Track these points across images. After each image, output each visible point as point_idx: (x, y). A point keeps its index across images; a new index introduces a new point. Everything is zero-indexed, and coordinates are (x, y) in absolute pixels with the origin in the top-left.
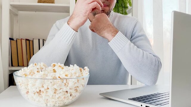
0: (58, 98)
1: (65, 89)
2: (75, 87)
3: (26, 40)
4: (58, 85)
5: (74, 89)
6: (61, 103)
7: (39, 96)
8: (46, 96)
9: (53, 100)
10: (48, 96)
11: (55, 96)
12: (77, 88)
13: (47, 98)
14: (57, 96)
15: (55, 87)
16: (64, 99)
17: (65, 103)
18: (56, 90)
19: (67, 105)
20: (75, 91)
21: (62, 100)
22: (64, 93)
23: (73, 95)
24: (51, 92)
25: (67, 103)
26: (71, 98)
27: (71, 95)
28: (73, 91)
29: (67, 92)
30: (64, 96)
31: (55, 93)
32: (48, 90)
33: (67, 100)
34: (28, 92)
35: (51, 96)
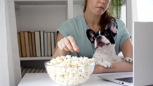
0: (75, 79)
1: (80, 73)
2: (86, 72)
3: (29, 32)
4: (75, 71)
5: (85, 73)
6: (77, 83)
7: (63, 78)
8: (68, 78)
9: (72, 81)
10: (69, 78)
11: (74, 78)
12: (87, 73)
13: (68, 79)
14: (75, 78)
15: (74, 72)
16: (79, 80)
17: (80, 84)
18: (74, 74)
19: (80, 85)
20: (86, 75)
21: (77, 81)
22: (79, 76)
23: (85, 77)
24: (71, 76)
25: (81, 83)
26: (83, 80)
27: (83, 78)
28: (85, 75)
29: (81, 75)
30: (79, 78)
31: (73, 76)
32: (69, 74)
33: (81, 81)
34: (55, 76)
35: (71, 78)
